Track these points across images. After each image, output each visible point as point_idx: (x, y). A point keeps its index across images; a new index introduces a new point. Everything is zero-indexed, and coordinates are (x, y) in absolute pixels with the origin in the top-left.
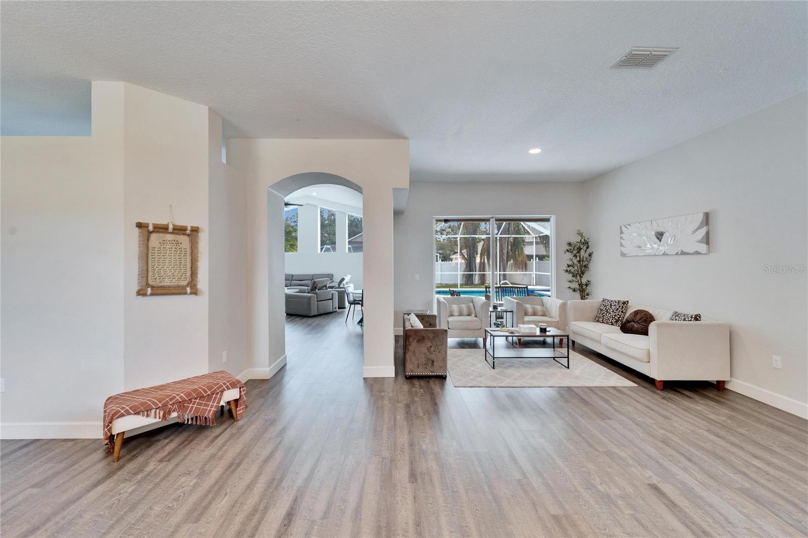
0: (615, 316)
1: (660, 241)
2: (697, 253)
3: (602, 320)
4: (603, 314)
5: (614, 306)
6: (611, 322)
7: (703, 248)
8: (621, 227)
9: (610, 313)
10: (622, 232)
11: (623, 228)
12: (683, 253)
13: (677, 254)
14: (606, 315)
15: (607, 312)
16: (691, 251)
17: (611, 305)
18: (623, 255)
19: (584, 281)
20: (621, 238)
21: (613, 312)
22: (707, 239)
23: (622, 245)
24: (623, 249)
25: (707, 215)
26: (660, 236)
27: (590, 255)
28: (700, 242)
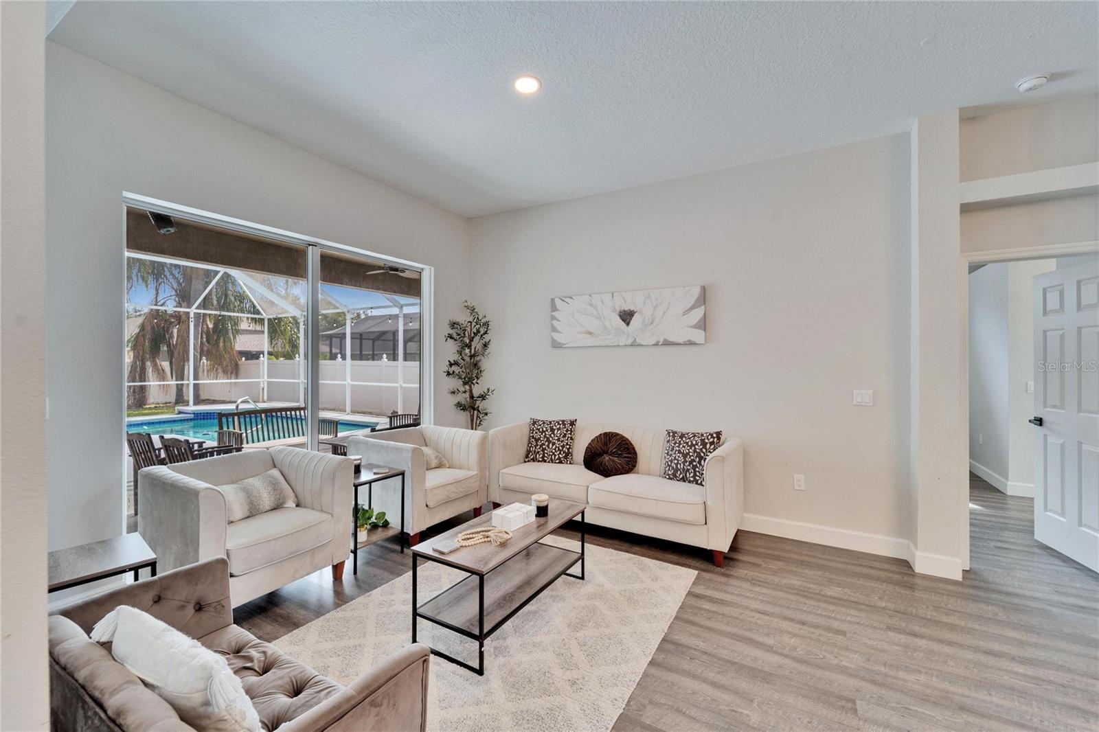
0: (563, 446)
1: (628, 324)
2: (691, 343)
3: (543, 458)
4: (541, 446)
5: (559, 429)
6: (559, 458)
7: (699, 336)
8: (553, 300)
9: (554, 444)
10: (554, 308)
11: (558, 302)
12: (667, 343)
13: (656, 344)
14: (548, 446)
15: (549, 442)
16: (681, 341)
17: (552, 430)
18: (556, 345)
19: (477, 391)
20: (553, 318)
21: (558, 440)
22: (703, 324)
23: (554, 329)
24: (556, 336)
25: (704, 289)
26: (627, 317)
27: (485, 345)
28: (696, 326)
